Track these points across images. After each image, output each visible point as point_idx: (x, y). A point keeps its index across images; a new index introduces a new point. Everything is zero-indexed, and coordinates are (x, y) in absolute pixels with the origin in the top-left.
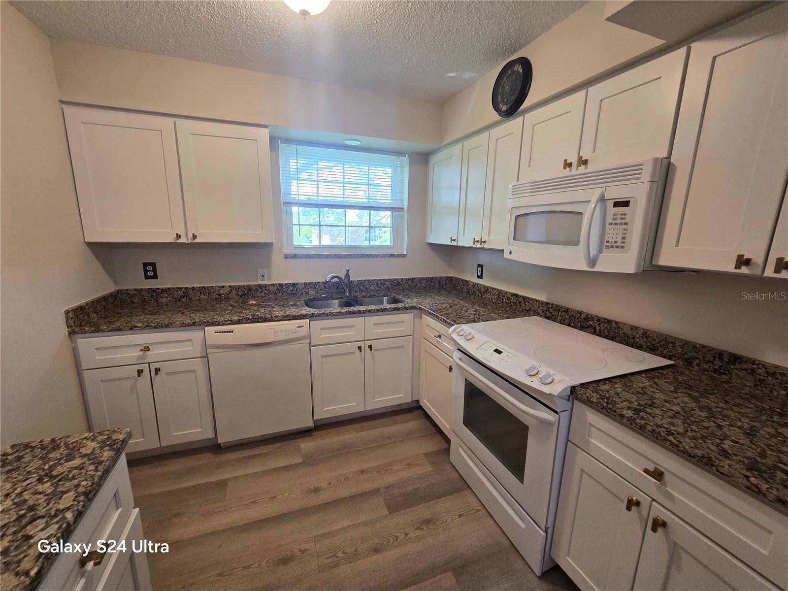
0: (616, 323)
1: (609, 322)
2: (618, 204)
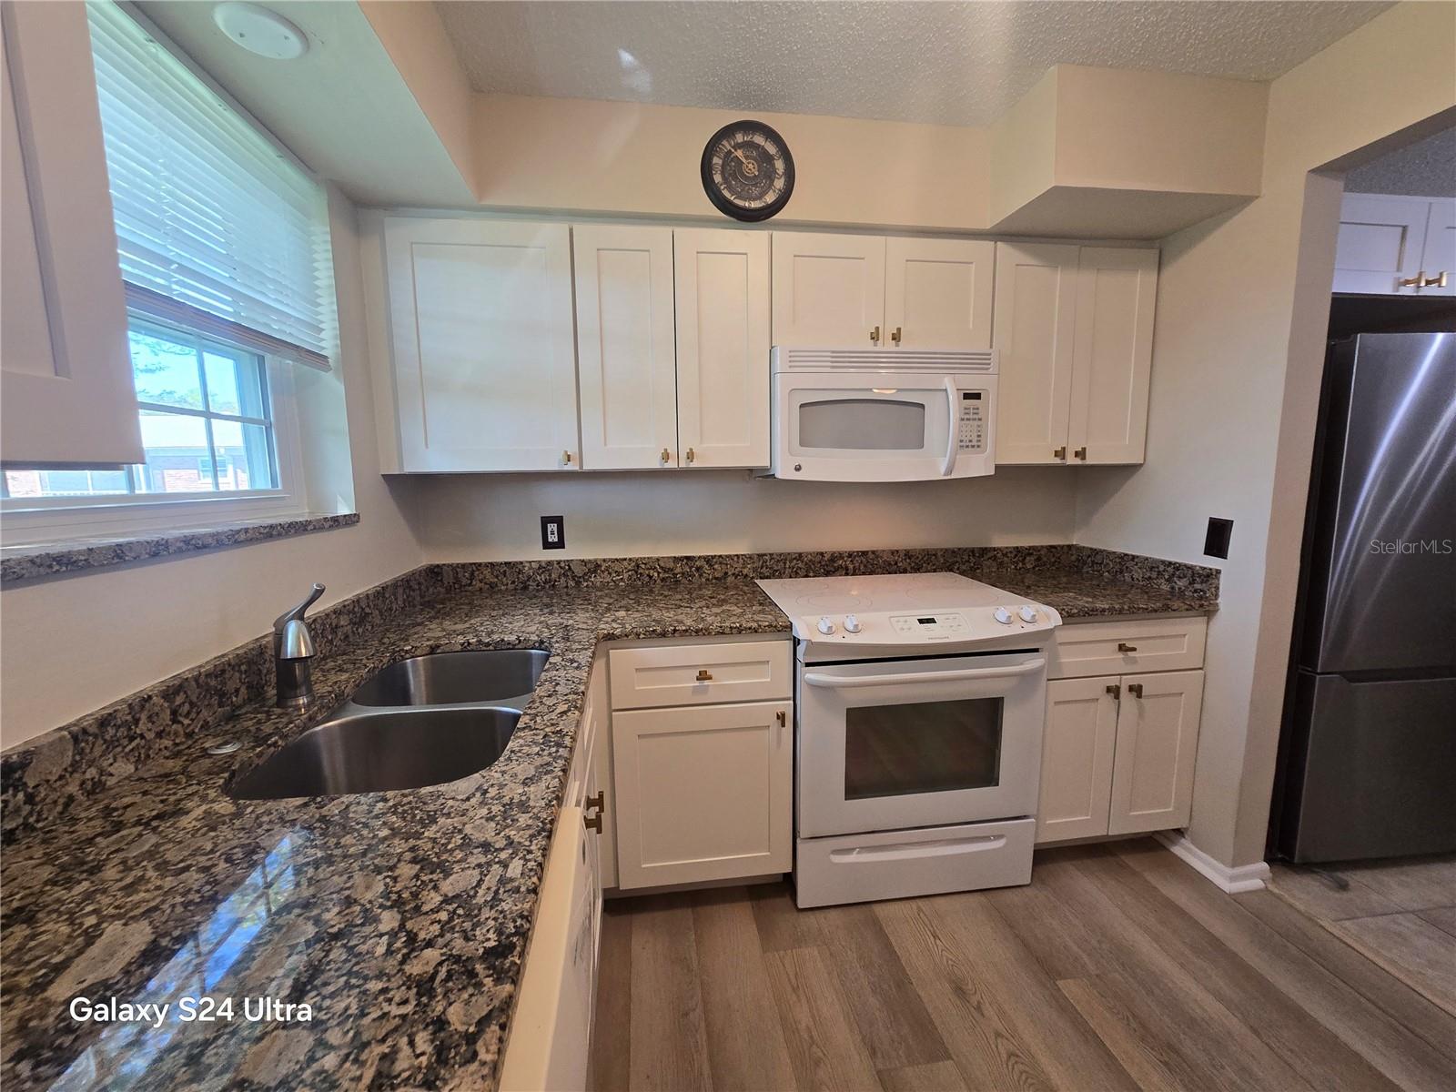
0: (873, 552)
1: (864, 553)
2: (967, 396)
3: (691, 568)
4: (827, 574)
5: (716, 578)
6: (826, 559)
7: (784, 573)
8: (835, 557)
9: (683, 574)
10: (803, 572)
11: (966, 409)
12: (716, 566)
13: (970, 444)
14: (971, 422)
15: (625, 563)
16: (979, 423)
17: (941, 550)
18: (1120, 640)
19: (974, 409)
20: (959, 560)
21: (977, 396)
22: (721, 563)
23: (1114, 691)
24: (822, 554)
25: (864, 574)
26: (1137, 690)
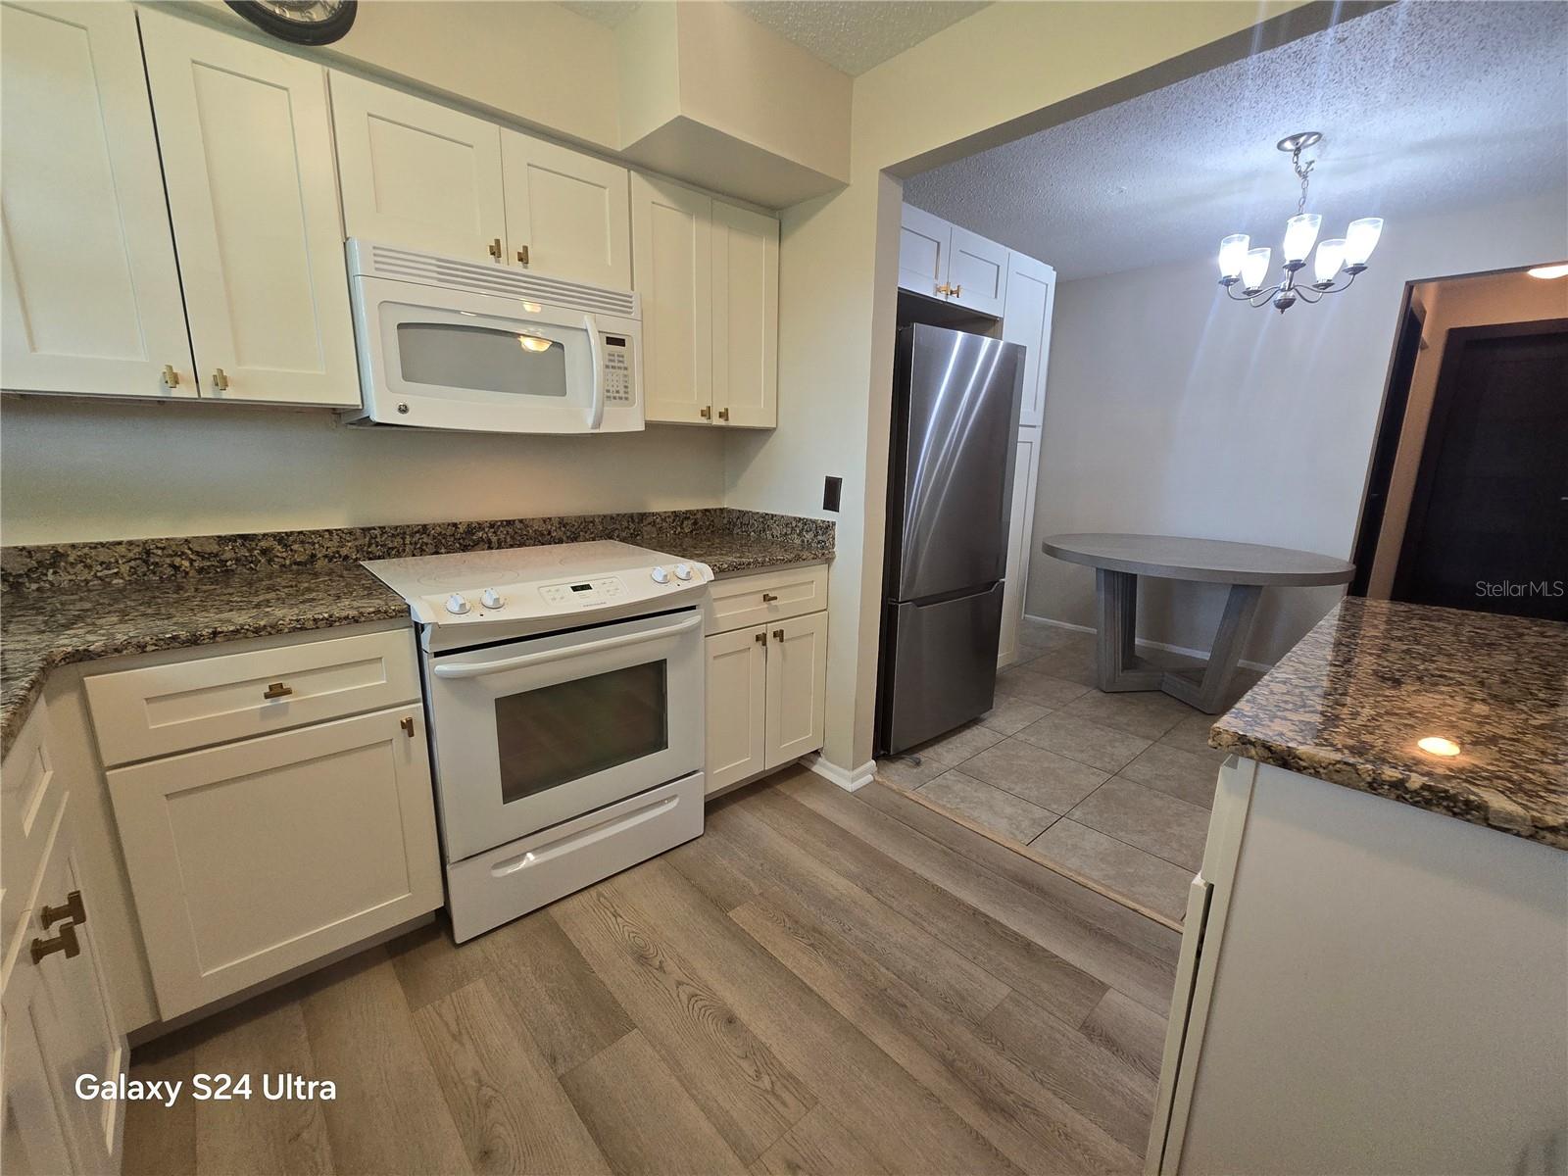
0: (521, 521)
1: (509, 523)
2: (611, 341)
3: (251, 550)
4: (465, 548)
5: (298, 564)
6: (461, 530)
7: (404, 550)
8: (471, 529)
9: (238, 560)
10: (431, 548)
11: (610, 355)
12: (295, 547)
13: (618, 395)
14: (619, 371)
15: (122, 549)
16: (625, 372)
17: (599, 516)
18: (765, 590)
19: (618, 356)
20: (618, 527)
21: (621, 342)
22: (302, 542)
23: (761, 639)
24: (455, 525)
25: (511, 546)
26: (779, 635)
